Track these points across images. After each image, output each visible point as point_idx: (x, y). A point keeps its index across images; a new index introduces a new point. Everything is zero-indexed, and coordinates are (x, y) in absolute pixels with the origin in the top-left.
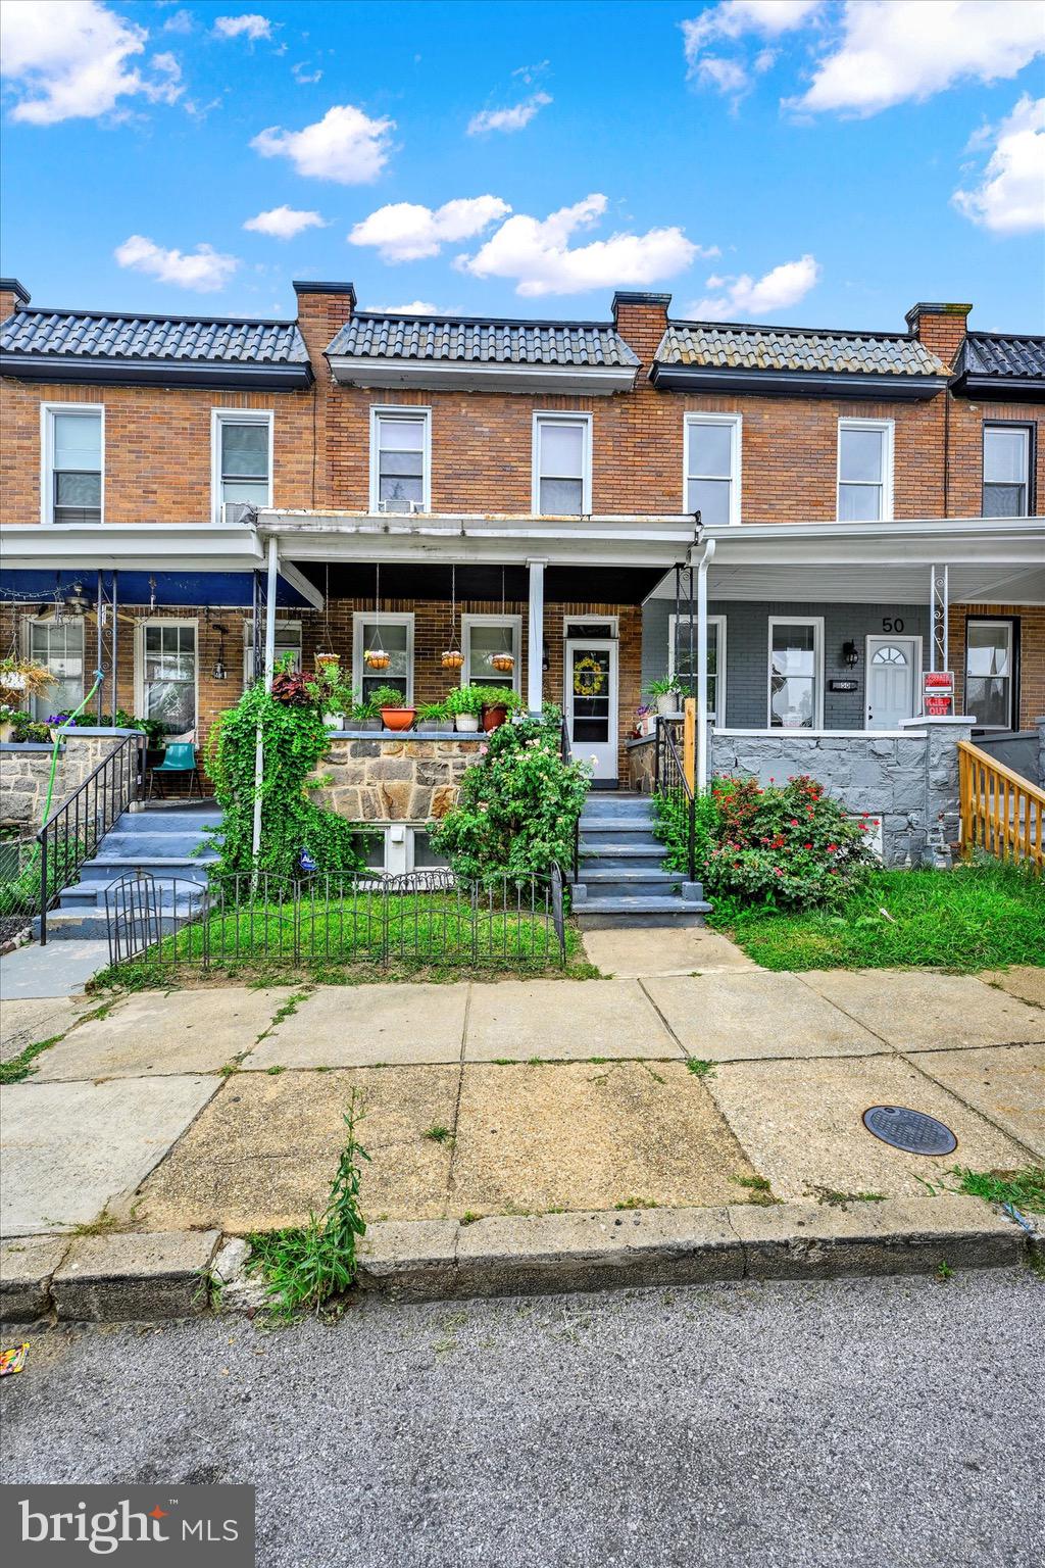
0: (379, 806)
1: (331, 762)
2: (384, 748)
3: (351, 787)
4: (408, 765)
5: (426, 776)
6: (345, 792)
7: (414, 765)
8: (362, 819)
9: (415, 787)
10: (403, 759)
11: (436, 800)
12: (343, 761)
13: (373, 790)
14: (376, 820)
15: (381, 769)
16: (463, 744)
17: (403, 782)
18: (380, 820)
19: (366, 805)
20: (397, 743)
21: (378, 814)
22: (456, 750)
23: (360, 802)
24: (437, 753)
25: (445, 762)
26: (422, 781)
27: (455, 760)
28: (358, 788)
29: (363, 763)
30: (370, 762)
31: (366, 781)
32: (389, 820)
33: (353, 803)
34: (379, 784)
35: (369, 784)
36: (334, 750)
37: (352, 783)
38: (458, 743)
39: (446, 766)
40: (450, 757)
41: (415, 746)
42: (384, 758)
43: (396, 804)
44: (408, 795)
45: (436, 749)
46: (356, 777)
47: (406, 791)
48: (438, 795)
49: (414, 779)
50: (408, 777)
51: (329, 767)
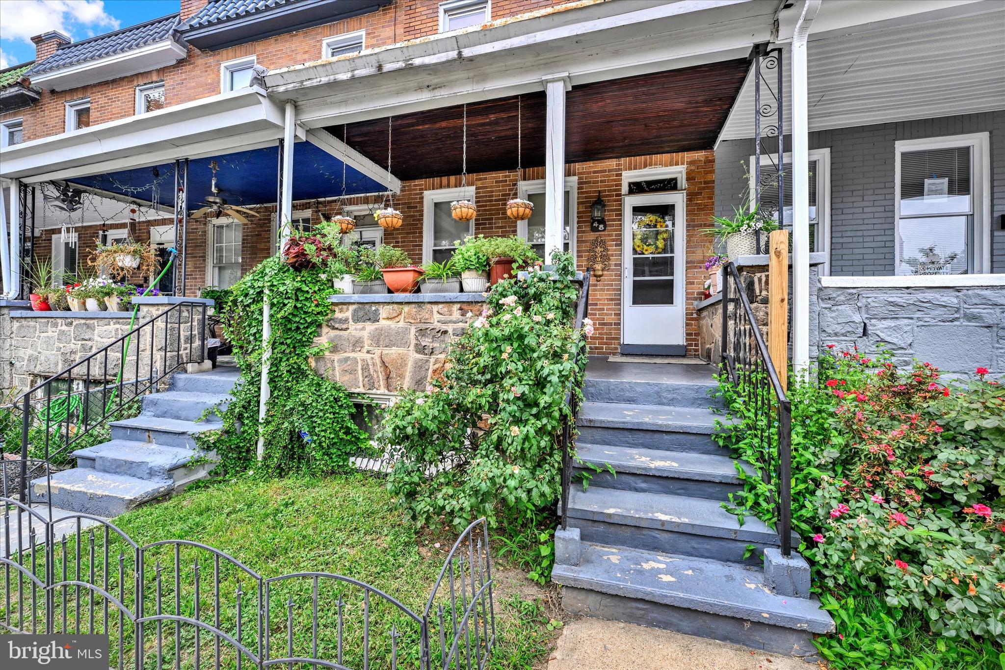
0: (378, 377)
1: (334, 328)
2: (384, 311)
3: (352, 355)
4: (406, 331)
5: (423, 344)
6: (347, 359)
7: (413, 330)
8: (361, 390)
9: (414, 356)
10: (402, 324)
11: (435, 371)
12: (344, 326)
13: (372, 358)
14: (374, 391)
15: (380, 335)
16: (465, 307)
17: (401, 350)
18: (378, 392)
19: (366, 374)
20: (395, 306)
21: (376, 386)
22: (456, 314)
23: (360, 372)
24: (436, 317)
25: (444, 327)
26: (421, 349)
27: (456, 326)
28: (359, 356)
29: (363, 329)
30: (370, 327)
31: (366, 348)
32: (387, 392)
33: (353, 371)
34: (378, 352)
35: (368, 352)
36: (338, 315)
37: (353, 351)
38: (459, 306)
39: (445, 332)
40: (450, 322)
41: (413, 309)
42: (383, 323)
43: (393, 375)
44: (406, 365)
45: (435, 313)
46: (357, 344)
47: (403, 360)
48: (437, 366)
49: (412, 348)
50: (406, 344)
51: (333, 333)
